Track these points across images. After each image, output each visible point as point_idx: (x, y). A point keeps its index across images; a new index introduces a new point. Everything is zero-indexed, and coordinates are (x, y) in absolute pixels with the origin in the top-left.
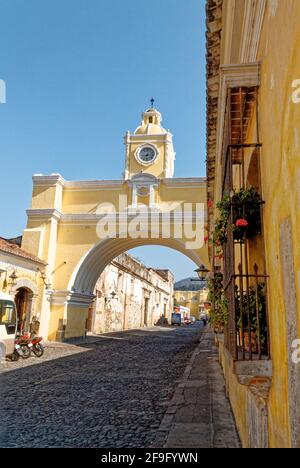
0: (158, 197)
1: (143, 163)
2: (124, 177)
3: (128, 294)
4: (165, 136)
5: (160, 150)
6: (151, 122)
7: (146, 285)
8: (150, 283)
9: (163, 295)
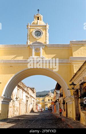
0: (44, 53)
1: (36, 37)
2: (27, 43)
3: (21, 98)
4: (46, 26)
5: (44, 32)
6: (38, 19)
7: (27, 95)
8: (28, 94)
9: (33, 99)
